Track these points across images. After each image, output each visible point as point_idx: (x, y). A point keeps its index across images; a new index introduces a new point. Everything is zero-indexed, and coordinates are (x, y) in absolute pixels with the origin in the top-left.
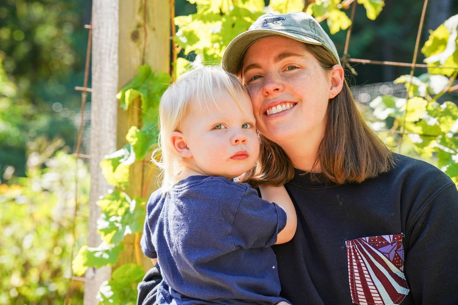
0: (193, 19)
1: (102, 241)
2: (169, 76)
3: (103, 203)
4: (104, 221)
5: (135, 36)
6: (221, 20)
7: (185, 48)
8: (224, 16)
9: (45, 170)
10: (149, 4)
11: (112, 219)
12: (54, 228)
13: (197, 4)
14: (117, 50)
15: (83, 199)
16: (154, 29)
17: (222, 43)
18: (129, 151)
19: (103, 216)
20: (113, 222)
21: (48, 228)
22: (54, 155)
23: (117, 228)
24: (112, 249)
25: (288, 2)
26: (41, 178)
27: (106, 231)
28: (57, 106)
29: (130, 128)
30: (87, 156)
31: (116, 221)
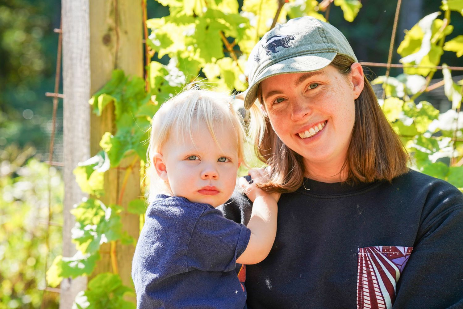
0: (166, 22)
1: (77, 251)
2: (142, 80)
3: (78, 212)
4: (79, 230)
5: (107, 40)
6: (194, 22)
7: (159, 51)
8: (198, 18)
9: (17, 179)
10: (120, 7)
11: (87, 228)
12: (27, 239)
13: (169, 6)
14: (88, 54)
15: (57, 208)
16: (126, 33)
17: (196, 46)
18: (104, 158)
19: (78, 225)
20: (88, 231)
21: (21, 239)
22: (25, 163)
23: (92, 237)
24: (88, 259)
25: (262, 3)
26: (13, 187)
27: (81, 240)
28: (28, 114)
29: (104, 134)
30: (60, 164)
31: (92, 230)
